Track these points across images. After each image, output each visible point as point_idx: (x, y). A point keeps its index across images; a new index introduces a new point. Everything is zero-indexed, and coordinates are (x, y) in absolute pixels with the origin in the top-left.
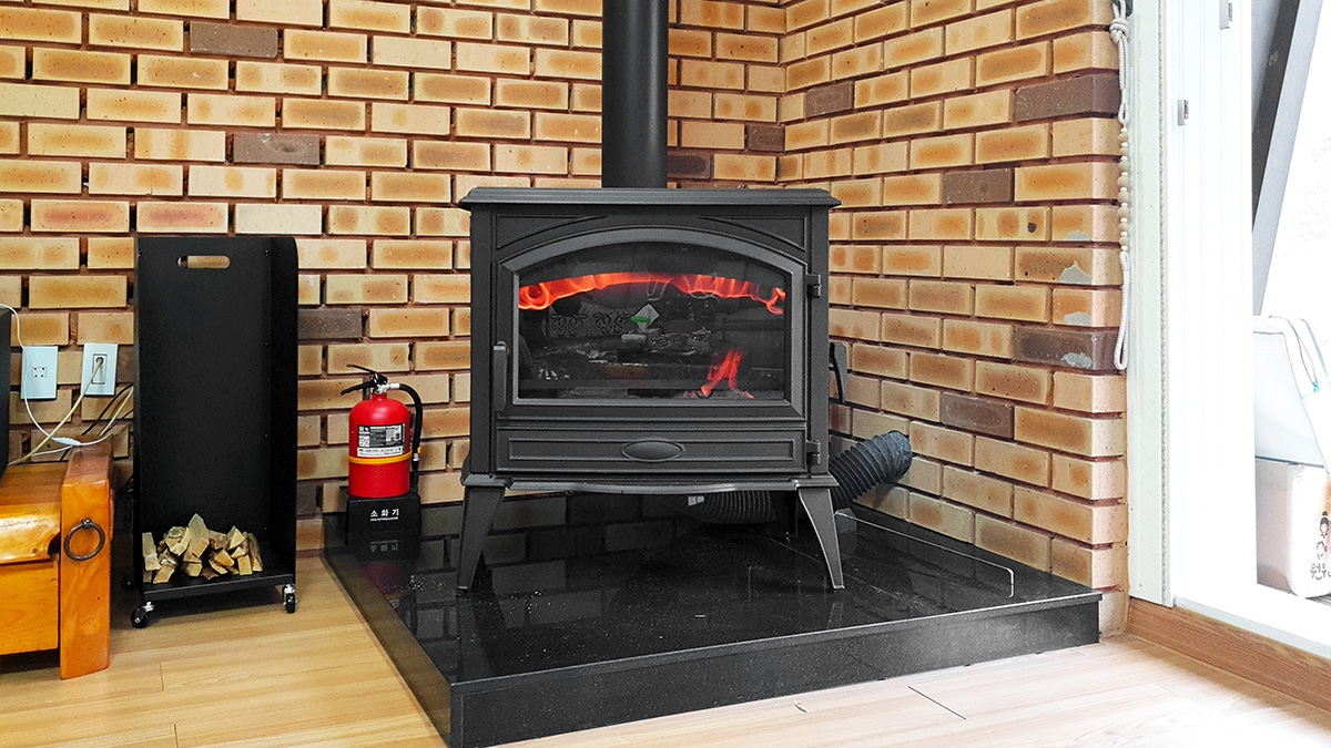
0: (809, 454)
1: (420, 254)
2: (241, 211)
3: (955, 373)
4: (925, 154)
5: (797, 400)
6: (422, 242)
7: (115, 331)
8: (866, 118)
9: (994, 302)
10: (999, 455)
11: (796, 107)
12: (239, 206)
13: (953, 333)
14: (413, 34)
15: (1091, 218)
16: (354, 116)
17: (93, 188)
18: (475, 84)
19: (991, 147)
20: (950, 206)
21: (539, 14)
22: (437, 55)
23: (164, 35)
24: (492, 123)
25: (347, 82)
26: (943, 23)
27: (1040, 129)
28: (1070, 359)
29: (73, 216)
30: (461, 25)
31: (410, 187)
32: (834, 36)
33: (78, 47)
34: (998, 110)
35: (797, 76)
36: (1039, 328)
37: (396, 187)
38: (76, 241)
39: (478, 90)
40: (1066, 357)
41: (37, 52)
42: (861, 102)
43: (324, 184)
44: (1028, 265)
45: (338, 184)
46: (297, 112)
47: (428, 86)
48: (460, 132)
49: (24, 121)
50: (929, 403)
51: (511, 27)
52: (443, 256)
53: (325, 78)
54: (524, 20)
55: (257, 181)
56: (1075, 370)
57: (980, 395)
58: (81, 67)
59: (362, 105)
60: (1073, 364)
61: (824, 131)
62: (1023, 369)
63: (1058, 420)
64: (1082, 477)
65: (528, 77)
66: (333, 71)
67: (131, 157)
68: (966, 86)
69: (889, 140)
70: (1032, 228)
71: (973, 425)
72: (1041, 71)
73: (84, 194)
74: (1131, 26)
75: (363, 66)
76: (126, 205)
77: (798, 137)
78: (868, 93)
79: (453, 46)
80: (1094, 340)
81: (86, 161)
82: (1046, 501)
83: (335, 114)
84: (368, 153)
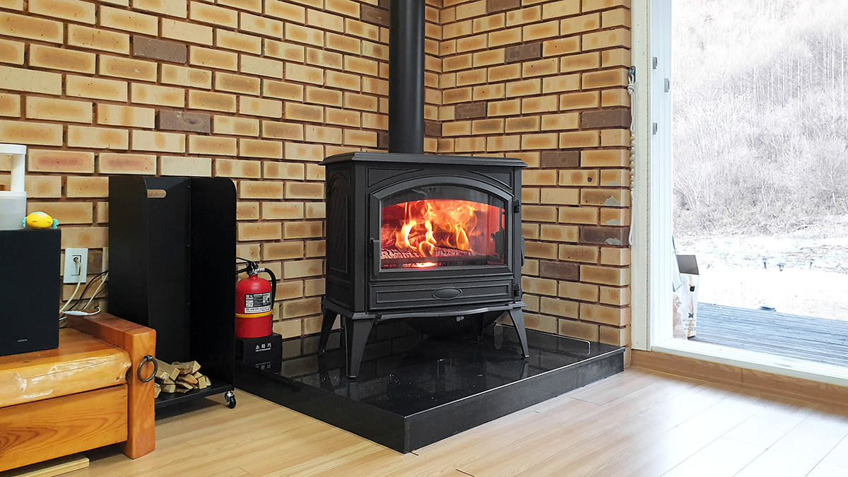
0: (515, 291)
1: (267, 190)
2: (165, 161)
4: (530, 142)
5: (510, 265)
6: (268, 182)
7: (84, 240)
8: (495, 122)
9: (568, 215)
10: (571, 289)
11: (448, 113)
12: (163, 157)
13: (546, 231)
14: (262, 55)
15: (620, 175)
16: (229, 103)
17: (70, 144)
18: (295, 88)
19: (567, 140)
20: (545, 169)
21: (326, 49)
22: (274, 69)
23: (116, 43)
24: (305, 112)
25: (226, 82)
26: (541, 77)
27: (595, 133)
28: (610, 241)
29: (58, 162)
30: (289, 52)
31: (261, 149)
32: (475, 77)
33: (59, 45)
34: (572, 122)
35: (450, 96)
36: (593, 227)
37: (253, 149)
38: (59, 178)
39: (296, 92)
40: (607, 240)
41: (33, 47)
42: (491, 113)
43: (214, 145)
44: (587, 197)
45: (221, 145)
46: (197, 99)
47: (271, 88)
48: (287, 117)
49: (24, 94)
50: (532, 267)
51: (313, 56)
52: (278, 191)
53: (213, 78)
54: (320, 52)
55: (173, 142)
56: (612, 246)
57: (560, 261)
58: (63, 60)
59: (234, 97)
60: (611, 243)
61: (467, 127)
62: (585, 247)
63: (604, 270)
64: (616, 296)
65: (321, 86)
66: (218, 74)
67: (95, 123)
68: (555, 109)
69: (508, 134)
70: (590, 179)
71: (558, 276)
72: (595, 105)
73: (66, 147)
74: (635, 87)
75: (234, 72)
76: (92, 154)
77: (450, 129)
78: (496, 109)
79: (284, 65)
80: (621, 232)
81: (66, 124)
82: (596, 309)
83: (219, 102)
84: (238, 127)
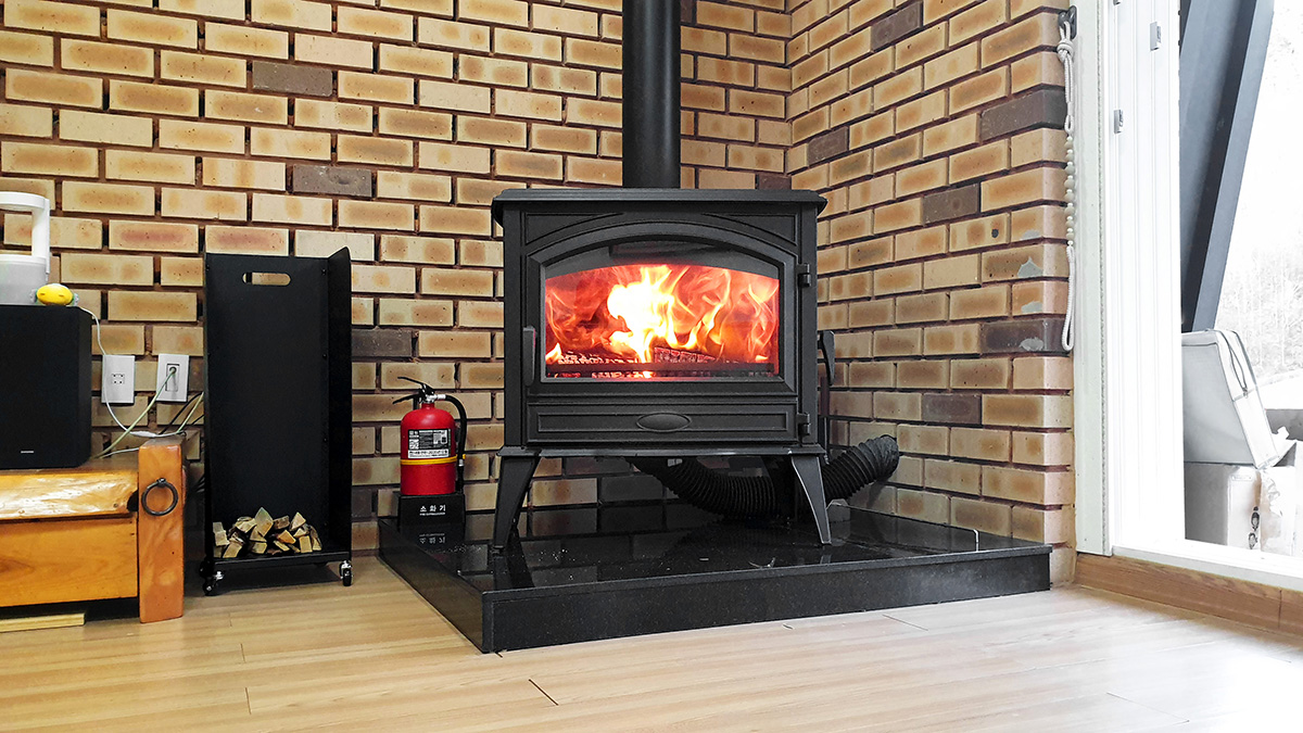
0: (800, 426)
1: (464, 282)
2: (301, 237)
3: (932, 374)
4: (908, 182)
5: (789, 379)
6: (466, 271)
7: (185, 344)
8: (860, 157)
10: (969, 442)
11: (800, 157)
12: (298, 232)
13: (932, 338)
14: (454, 80)
15: (1042, 218)
16: (402, 153)
17: (165, 212)
18: (512, 127)
19: (962, 168)
20: (928, 226)
21: (570, 66)
22: (478, 100)
23: (228, 72)
24: (529, 165)
25: (398, 122)
26: (922, 62)
27: (1002, 144)
28: (1027, 345)
29: (148, 237)
30: (499, 73)
31: (457, 221)
32: (832, 87)
33: (149, 80)
34: (967, 133)
35: (802, 128)
36: (1000, 322)
38: (150, 259)
39: (514, 134)
40: (1023, 344)
41: (114, 83)
42: (854, 144)
43: (376, 215)
44: (992, 267)
45: (389, 215)
46: (350, 147)
47: (470, 128)
48: (499, 172)
49: (102, 147)
50: (911, 405)
51: (543, 77)
52: (485, 284)
53: (376, 118)
54: (556, 72)
55: (315, 210)
56: (1031, 353)
57: (955, 390)
58: (153, 99)
59: (410, 143)
60: (1028, 349)
61: (822, 175)
62: (988, 361)
63: (1017, 400)
64: (1036, 447)
65: (561, 124)
66: (383, 111)
67: (199, 184)
68: (941, 116)
69: (879, 174)
70: (995, 234)
71: (948, 418)
72: (1001, 93)
73: (159, 217)
74: (1075, 47)
75: (410, 107)
76: (195, 228)
77: (802, 184)
78: (861, 135)
79: (492, 92)
80: (1045, 325)
81: (158, 185)
82: (1007, 475)
83: (386, 151)
84: (415, 188)
